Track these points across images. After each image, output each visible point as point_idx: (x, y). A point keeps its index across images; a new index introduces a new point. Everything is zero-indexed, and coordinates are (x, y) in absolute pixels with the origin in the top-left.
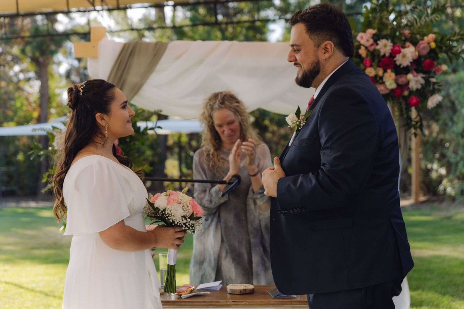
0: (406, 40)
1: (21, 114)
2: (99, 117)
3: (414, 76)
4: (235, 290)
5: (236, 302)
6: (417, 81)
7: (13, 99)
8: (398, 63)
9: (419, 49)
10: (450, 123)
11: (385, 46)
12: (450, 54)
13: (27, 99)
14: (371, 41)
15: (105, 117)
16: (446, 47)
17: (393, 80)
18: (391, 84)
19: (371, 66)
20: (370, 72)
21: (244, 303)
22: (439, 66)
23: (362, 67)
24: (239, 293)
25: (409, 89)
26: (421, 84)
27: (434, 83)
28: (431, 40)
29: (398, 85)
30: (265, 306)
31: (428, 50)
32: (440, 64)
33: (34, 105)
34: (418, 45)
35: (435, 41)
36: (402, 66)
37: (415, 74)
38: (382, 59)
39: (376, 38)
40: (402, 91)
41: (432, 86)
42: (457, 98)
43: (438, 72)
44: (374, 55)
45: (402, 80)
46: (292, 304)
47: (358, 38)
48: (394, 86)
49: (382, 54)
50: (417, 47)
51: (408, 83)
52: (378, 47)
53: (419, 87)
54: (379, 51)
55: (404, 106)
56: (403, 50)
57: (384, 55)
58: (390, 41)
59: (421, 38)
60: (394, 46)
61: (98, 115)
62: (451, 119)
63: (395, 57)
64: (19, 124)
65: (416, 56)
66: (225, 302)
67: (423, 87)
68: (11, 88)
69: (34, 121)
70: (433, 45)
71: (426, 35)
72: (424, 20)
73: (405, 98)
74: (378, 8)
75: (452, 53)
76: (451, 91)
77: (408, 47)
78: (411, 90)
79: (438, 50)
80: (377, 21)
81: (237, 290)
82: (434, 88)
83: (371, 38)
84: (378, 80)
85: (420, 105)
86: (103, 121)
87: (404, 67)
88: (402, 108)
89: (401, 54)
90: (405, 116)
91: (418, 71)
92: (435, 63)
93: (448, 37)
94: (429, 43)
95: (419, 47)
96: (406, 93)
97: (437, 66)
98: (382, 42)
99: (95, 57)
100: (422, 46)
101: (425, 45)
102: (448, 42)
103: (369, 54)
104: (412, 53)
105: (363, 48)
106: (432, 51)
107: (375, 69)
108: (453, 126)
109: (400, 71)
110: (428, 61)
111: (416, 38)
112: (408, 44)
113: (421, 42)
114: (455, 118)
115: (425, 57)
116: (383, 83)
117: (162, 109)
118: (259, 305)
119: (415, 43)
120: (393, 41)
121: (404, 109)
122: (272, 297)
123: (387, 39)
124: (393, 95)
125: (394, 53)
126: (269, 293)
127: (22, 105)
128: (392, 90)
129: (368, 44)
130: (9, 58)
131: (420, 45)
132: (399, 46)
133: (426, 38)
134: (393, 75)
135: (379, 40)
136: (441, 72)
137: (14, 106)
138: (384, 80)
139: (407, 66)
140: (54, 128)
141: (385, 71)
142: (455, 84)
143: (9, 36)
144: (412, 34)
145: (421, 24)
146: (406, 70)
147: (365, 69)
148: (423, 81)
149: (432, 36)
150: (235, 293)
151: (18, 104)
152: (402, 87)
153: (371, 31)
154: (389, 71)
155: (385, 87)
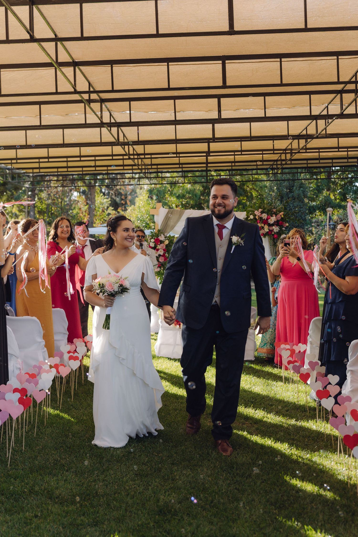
6: (277, 229)
8: (269, 222)
9: (277, 217)
11: (265, 216)
14: (260, 214)
15: (115, 234)
16: (287, 217)
17: (267, 228)
19: (259, 223)
31: (281, 218)
32: (286, 223)
35: (283, 215)
37: (276, 226)
39: (262, 212)
41: (282, 231)
43: (285, 226)
44: (261, 218)
45: (271, 228)
47: (255, 213)
48: (268, 231)
49: (264, 219)
51: (273, 230)
52: (262, 216)
53: (278, 231)
55: (272, 238)
60: (268, 216)
61: (111, 233)
65: (276, 220)
70: (282, 216)
71: (281, 212)
73: (273, 235)
77: (274, 216)
78: (275, 232)
79: (285, 218)
80: (262, 206)
84: (262, 228)
86: (113, 236)
89: (271, 219)
91: (277, 225)
93: (289, 213)
94: (281, 216)
96: (273, 233)
98: (264, 214)
99: (157, 215)
103: (259, 218)
105: (257, 216)
107: (261, 224)
109: (270, 225)
110: (281, 222)
111: (277, 213)
113: (278, 215)
115: (280, 220)
116: (264, 229)
119: (276, 215)
120: (268, 214)
123: (266, 213)
124: (268, 234)
125: (268, 219)
129: (259, 215)
132: (270, 216)
133: (280, 213)
134: (267, 226)
141: (265, 225)
144: (276, 211)
146: (273, 225)
148: (279, 229)
149: (282, 213)
152: (271, 231)
153: (260, 210)
154: (266, 225)
155: (265, 231)
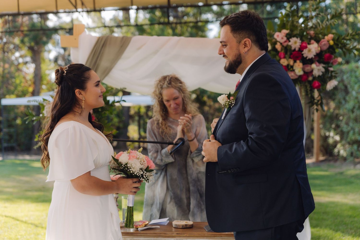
0: (311, 38)
1: (20, 89)
2: (78, 92)
3: (317, 66)
4: (178, 225)
5: (179, 234)
6: (319, 70)
7: (14, 77)
8: (305, 56)
9: (321, 45)
10: (343, 102)
11: (296, 43)
12: (344, 50)
13: (24, 78)
14: (285, 39)
15: (83, 92)
16: (342, 44)
17: (301, 68)
18: (299, 72)
19: (284, 58)
20: (284, 62)
21: (185, 235)
22: (336, 59)
23: (278, 58)
24: (182, 228)
25: (313, 75)
26: (322, 72)
27: (332, 72)
28: (330, 39)
29: (304, 72)
30: (201, 237)
31: (327, 46)
32: (337, 57)
33: (29, 83)
34: (320, 42)
35: (333, 40)
36: (308, 58)
37: (318, 64)
38: (293, 53)
39: (289, 37)
40: (308, 77)
41: (330, 73)
42: (349, 83)
43: (335, 63)
44: (287, 49)
45: (308, 69)
46: (221, 237)
47: (275, 36)
48: (301, 73)
49: (293, 48)
50: (319, 44)
51: (312, 71)
52: (290, 44)
53: (321, 74)
54: (291, 47)
55: (309, 88)
56: (308, 46)
57: (295, 50)
58: (299, 39)
59: (323, 37)
60: (302, 43)
61: (77, 91)
62: (345, 99)
63: (303, 51)
64: (18, 96)
65: (318, 50)
66: (171, 234)
67: (324, 74)
68: (13, 69)
69: (29, 94)
70: (332, 43)
71: (327, 35)
72: (325, 24)
73: (310, 82)
74: (290, 14)
75: (345, 49)
76: (345, 77)
77: (313, 43)
78: (314, 76)
79: (335, 47)
80: (289, 24)
81: (180, 225)
82: (332, 76)
83: (285, 36)
84: (289, 68)
85: (321, 88)
86: (81, 95)
87: (309, 59)
88: (307, 90)
89: (307, 49)
90: (310, 96)
91: (320, 62)
92: (333, 56)
93: (343, 37)
94: (328, 41)
95: (321, 44)
96: (310, 78)
97: (334, 58)
98: (293, 40)
99: (76, 47)
100: (323, 43)
101: (326, 42)
102: (343, 41)
103: (283, 48)
104: (315, 48)
105: (278, 44)
106: (331, 47)
107: (287, 60)
108: (345, 103)
109: (306, 62)
110: (327, 54)
111: (319, 37)
112: (312, 41)
113: (322, 40)
114: (347, 98)
115: (325, 51)
116: (293, 71)
117: (126, 87)
118: (196, 237)
119: (318, 41)
120: (301, 39)
121: (309, 91)
122: (207, 230)
123: (297, 38)
124: (300, 80)
125: (302, 48)
126: (204, 228)
127: (21, 82)
128: (300, 76)
129: (282, 41)
130: (12, 46)
131: (322, 42)
132: (306, 43)
133: (326, 37)
134: (301, 65)
135: (291, 38)
136: (337, 63)
137: (15, 82)
138: (294, 68)
139: (312, 58)
140: (44, 100)
141: (295, 62)
142: (348, 72)
143: (12, 29)
144: (316, 34)
145: (323, 27)
146: (311, 61)
147: (280, 60)
148: (323, 70)
149: (331, 36)
150: (179, 227)
151: (18, 81)
152: (307, 74)
153: (285, 31)
154: (298, 61)
155: (295, 73)
